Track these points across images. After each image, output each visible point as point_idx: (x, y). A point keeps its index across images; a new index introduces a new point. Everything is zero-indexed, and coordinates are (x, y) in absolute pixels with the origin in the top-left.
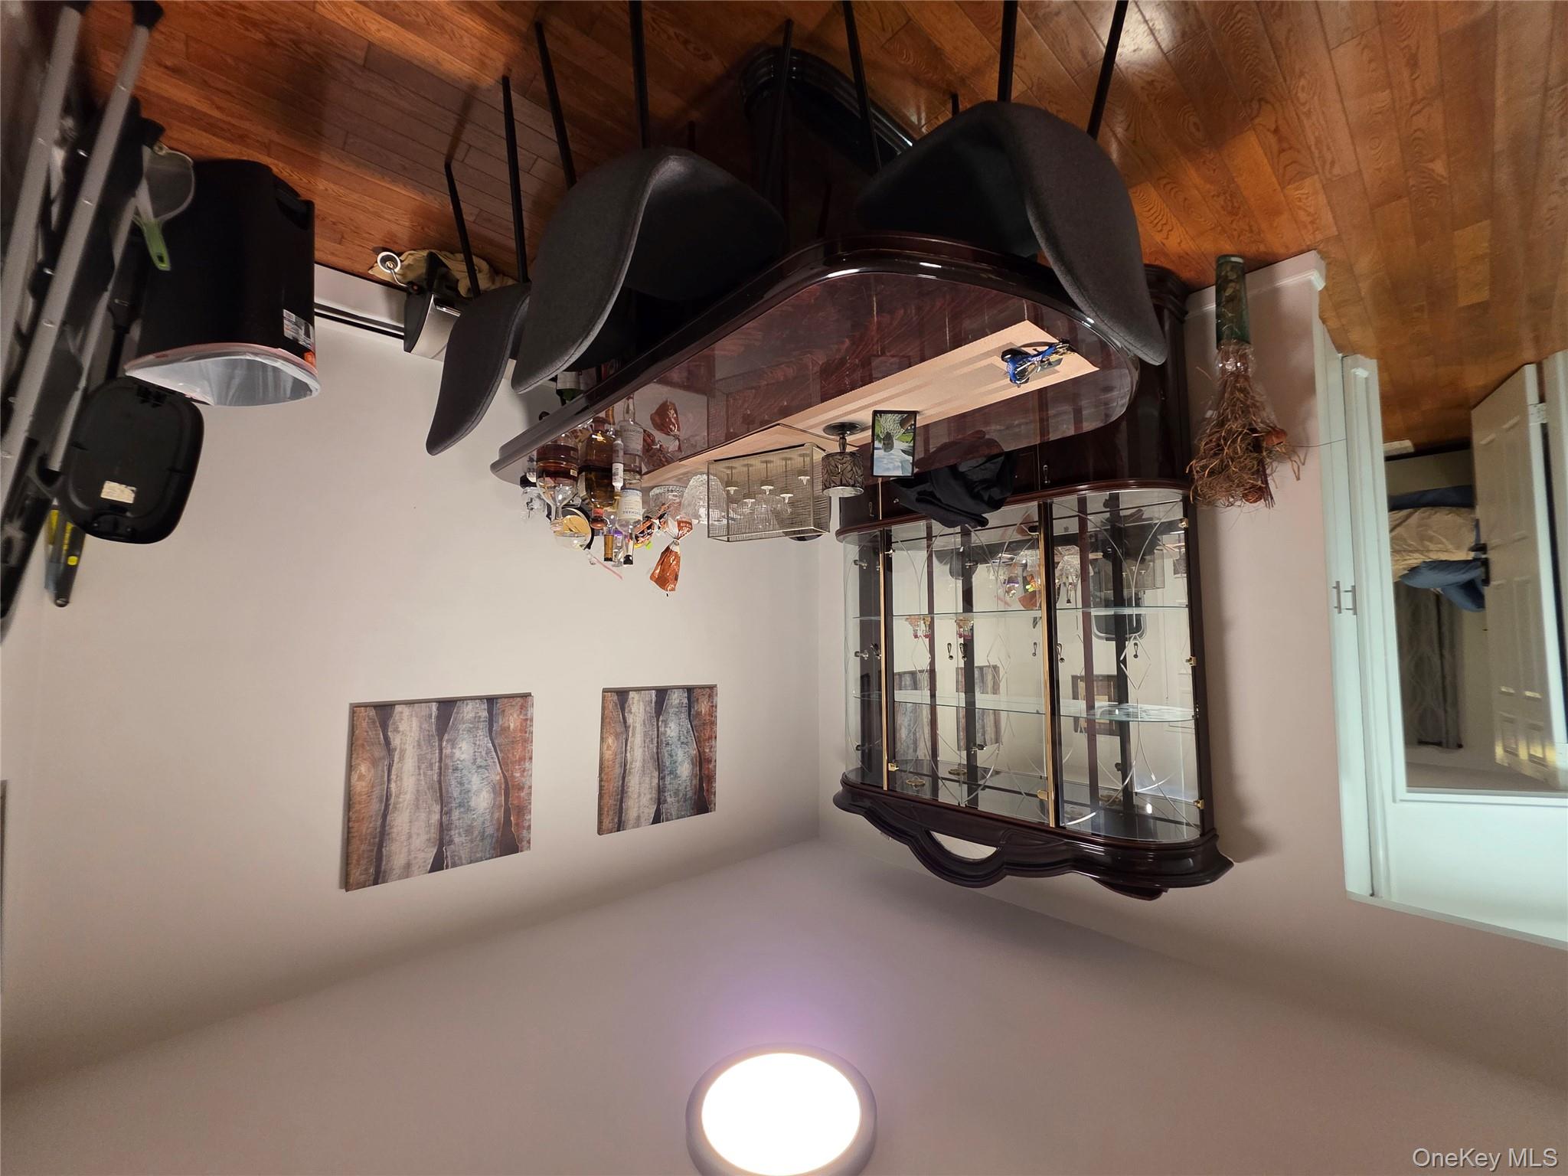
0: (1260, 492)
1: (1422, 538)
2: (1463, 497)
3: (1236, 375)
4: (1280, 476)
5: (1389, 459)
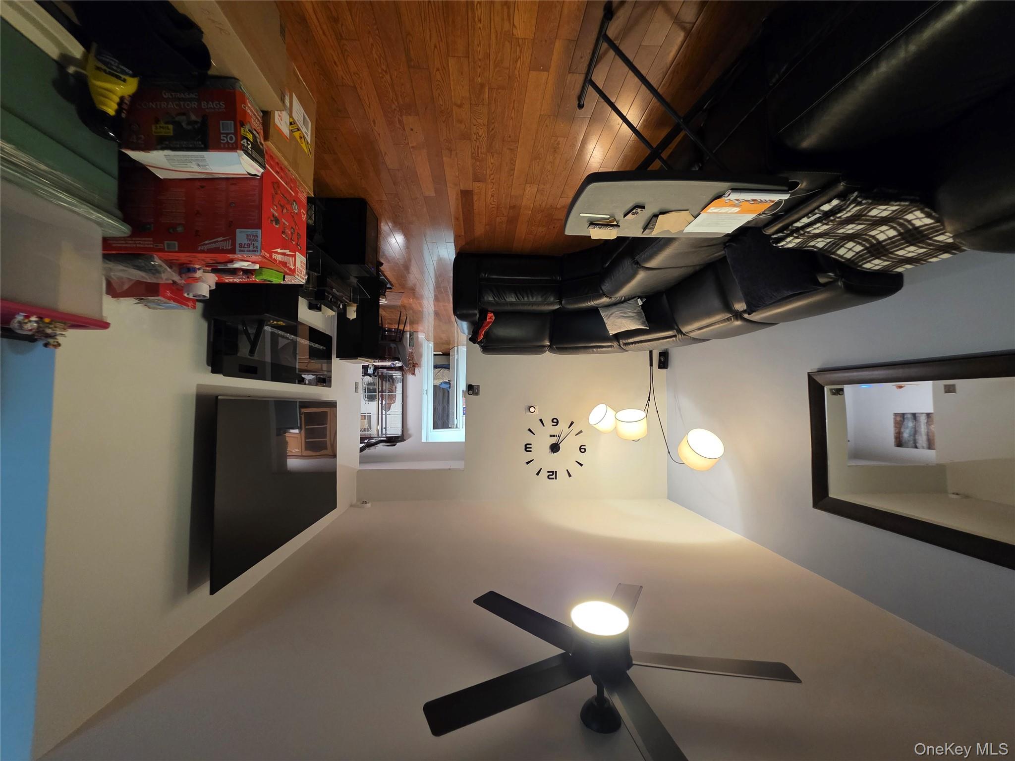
0: (414, 374)
1: (443, 376)
2: (447, 367)
3: (412, 352)
4: (417, 370)
5: (434, 355)
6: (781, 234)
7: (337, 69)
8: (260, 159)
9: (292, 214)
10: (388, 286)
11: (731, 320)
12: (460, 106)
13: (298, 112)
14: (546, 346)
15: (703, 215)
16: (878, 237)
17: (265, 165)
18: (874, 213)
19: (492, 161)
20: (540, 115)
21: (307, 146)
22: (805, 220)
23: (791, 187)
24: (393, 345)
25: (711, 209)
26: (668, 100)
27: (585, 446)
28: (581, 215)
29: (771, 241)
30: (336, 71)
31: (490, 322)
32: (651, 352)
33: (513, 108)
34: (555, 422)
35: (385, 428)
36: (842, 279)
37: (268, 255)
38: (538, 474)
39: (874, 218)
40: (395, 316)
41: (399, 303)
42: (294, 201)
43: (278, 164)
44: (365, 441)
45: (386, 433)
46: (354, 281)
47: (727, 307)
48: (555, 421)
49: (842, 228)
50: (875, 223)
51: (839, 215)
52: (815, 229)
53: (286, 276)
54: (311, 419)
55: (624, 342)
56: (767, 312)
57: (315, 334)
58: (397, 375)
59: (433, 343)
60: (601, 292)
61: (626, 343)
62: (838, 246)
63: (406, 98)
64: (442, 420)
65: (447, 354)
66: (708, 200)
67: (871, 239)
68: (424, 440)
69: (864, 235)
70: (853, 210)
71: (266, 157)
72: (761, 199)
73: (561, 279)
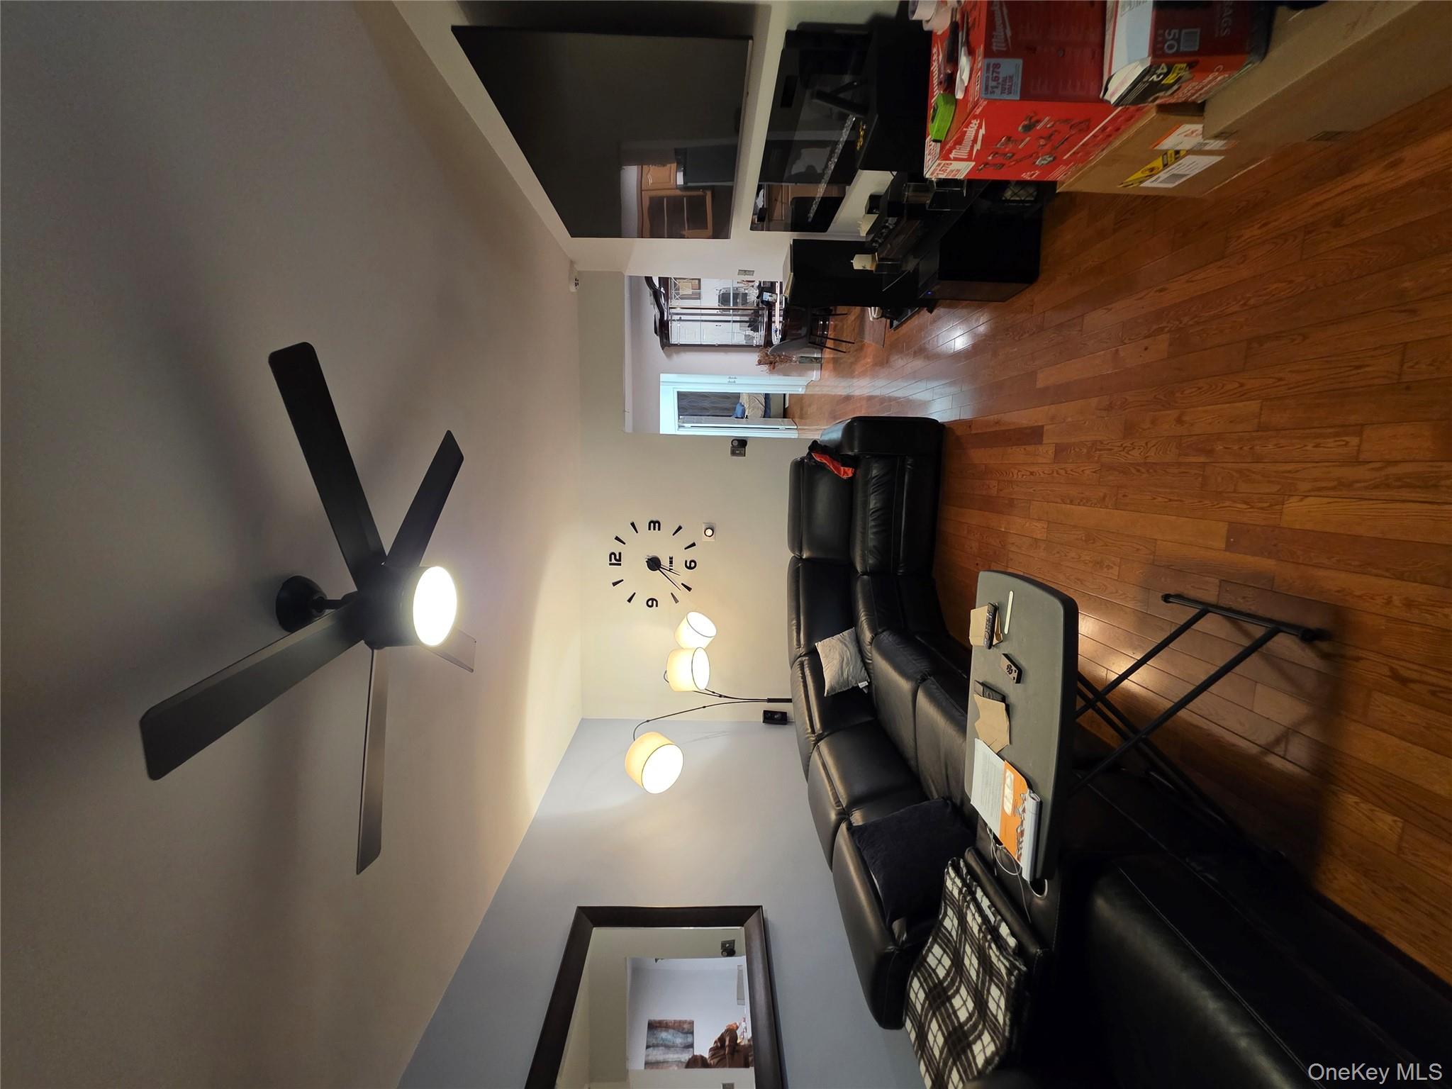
0: (760, 363)
1: (754, 408)
2: (766, 414)
3: (791, 361)
4: (765, 368)
5: (785, 395)
6: (965, 871)
7: (1256, 227)
8: (1131, 97)
9: (1034, 155)
10: (895, 323)
11: (838, 806)
12: (1179, 421)
13: (1193, 166)
14: (800, 553)
15: (1001, 764)
16: (958, 997)
17: (1122, 105)
18: (995, 991)
19: (1087, 472)
20: (1156, 540)
21: (1138, 181)
22: (985, 903)
23: (1037, 885)
24: (803, 331)
25: (1011, 775)
26: (1169, 723)
27: (657, 606)
28: (1011, 592)
29: (955, 858)
30: (1253, 226)
31: (839, 470)
32: (789, 701)
33: (1170, 500)
34: (691, 565)
35: (680, 320)
36: (897, 950)
37: (978, 111)
38: (617, 538)
39: (985, 992)
40: (847, 335)
41: (868, 339)
42: (1055, 159)
43: (1118, 129)
44: (662, 288)
45: (674, 320)
46: (910, 266)
47: (855, 802)
48: (693, 564)
49: (972, 950)
50: (979, 995)
51: (993, 946)
52: (974, 915)
53: (939, 144)
54: (696, 205)
55: (806, 663)
56: (850, 854)
57: (831, 206)
58: (758, 338)
59: (803, 393)
60: (880, 630)
61: (803, 665)
62: (944, 946)
63: (1198, 337)
64: (690, 405)
65: (785, 414)
66: (1025, 770)
67: (955, 988)
68: (663, 377)
69: (961, 979)
70: (1001, 965)
71: (1132, 108)
72: (1023, 844)
73: (899, 574)
